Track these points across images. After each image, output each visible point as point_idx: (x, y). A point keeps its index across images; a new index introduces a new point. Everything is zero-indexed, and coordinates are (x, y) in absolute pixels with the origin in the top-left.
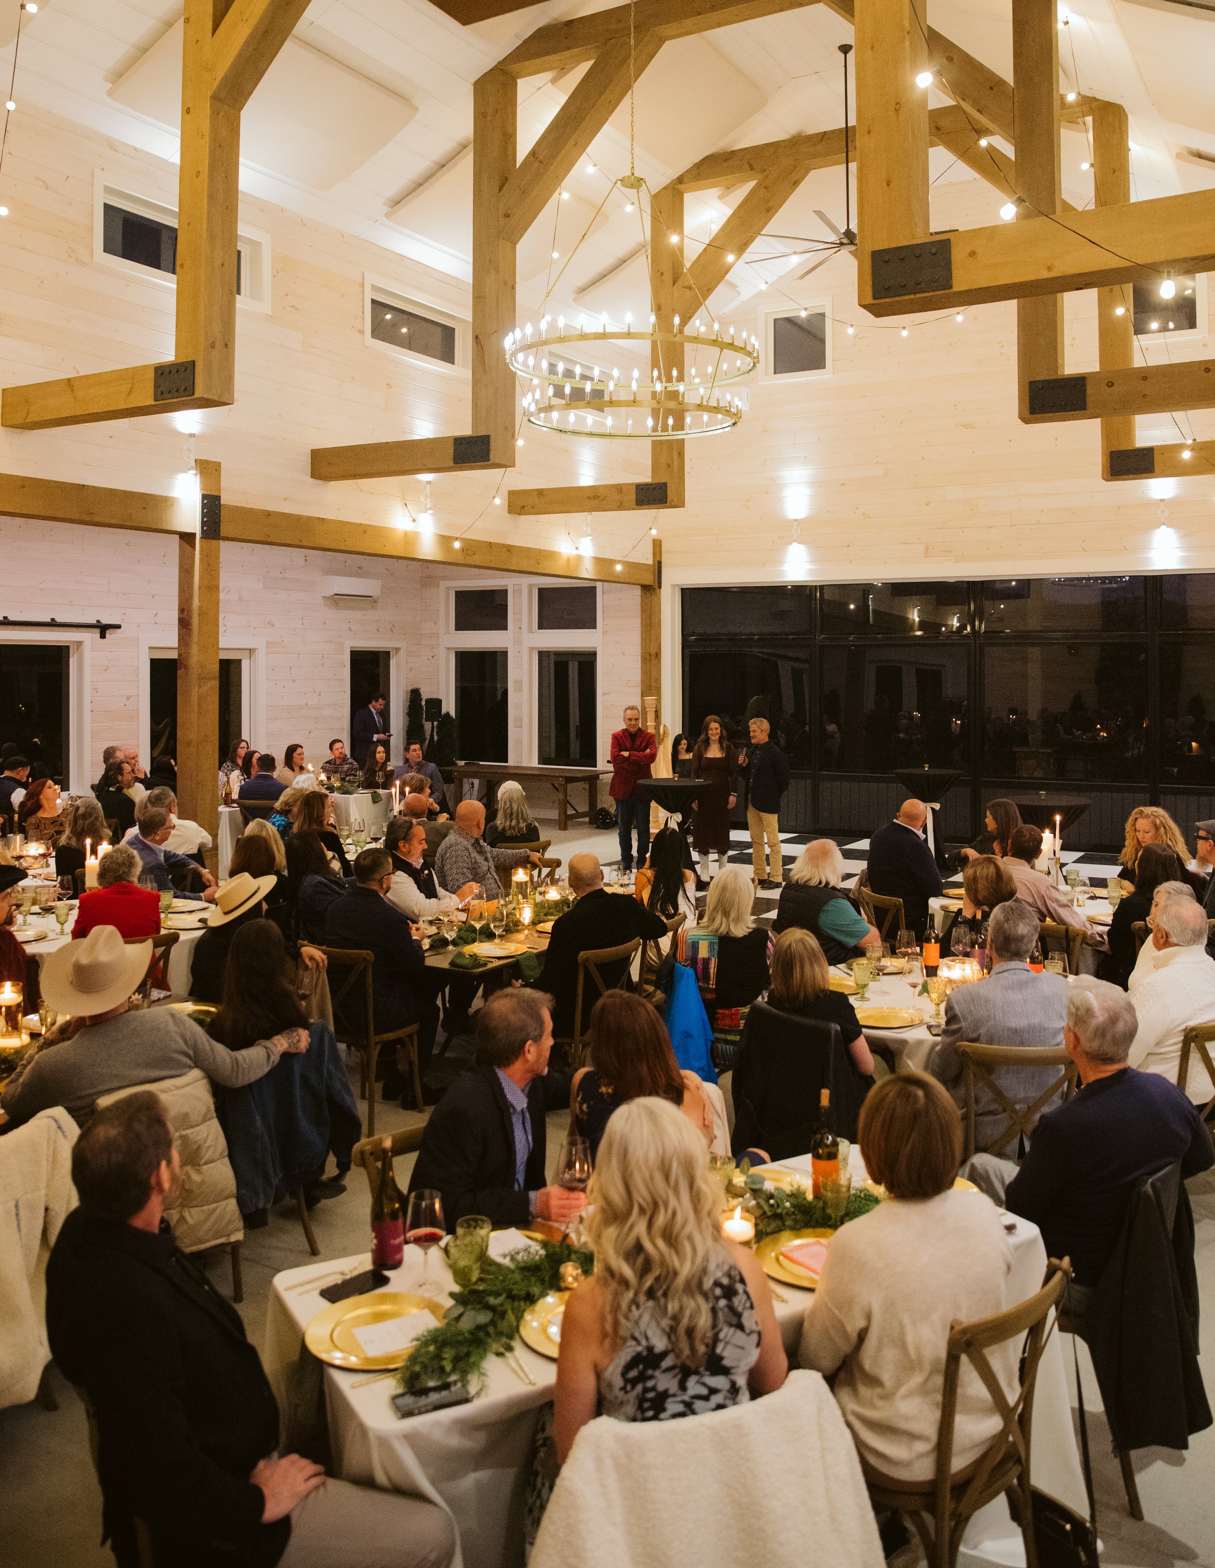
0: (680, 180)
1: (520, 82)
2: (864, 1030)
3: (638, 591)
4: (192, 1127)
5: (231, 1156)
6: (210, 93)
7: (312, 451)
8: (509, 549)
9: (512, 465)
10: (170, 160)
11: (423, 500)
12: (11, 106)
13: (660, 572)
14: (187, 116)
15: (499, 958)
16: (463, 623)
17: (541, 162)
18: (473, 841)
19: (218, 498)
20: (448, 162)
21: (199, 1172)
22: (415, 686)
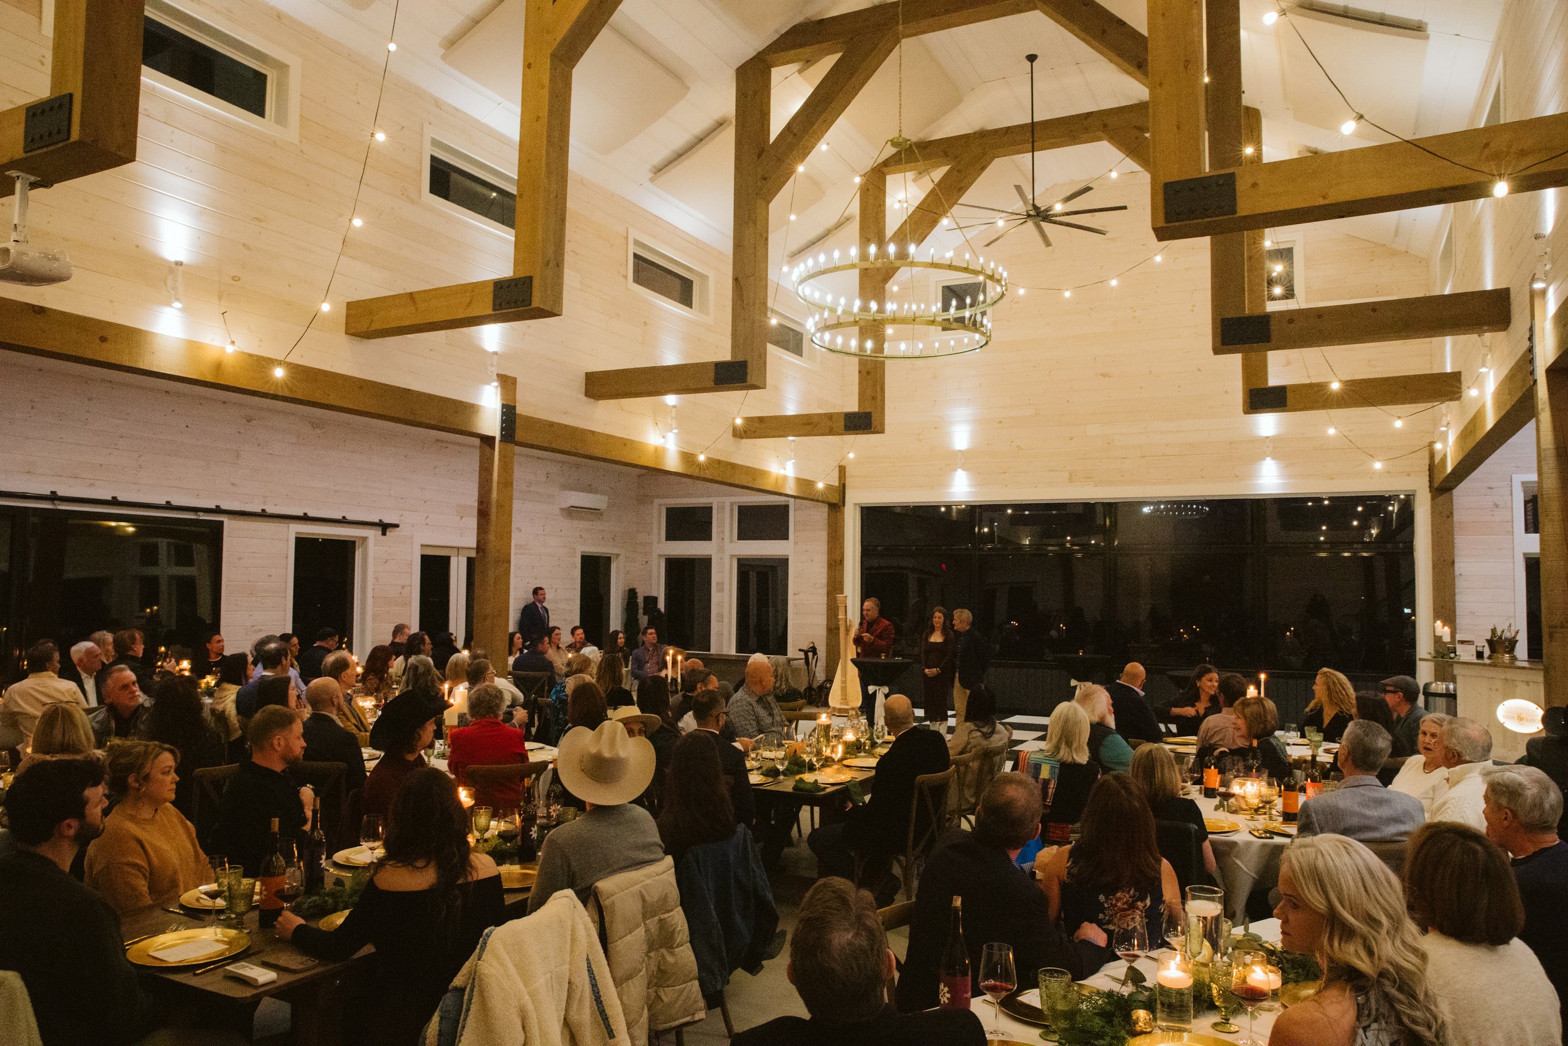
0: (886, 163)
1: (773, 70)
2: (1210, 836)
3: (825, 509)
4: (668, 911)
5: (691, 942)
6: (550, 51)
7: (587, 374)
8: (733, 466)
9: (764, 387)
10: (483, 121)
11: (669, 421)
12: (392, 47)
13: (844, 493)
14: (529, 71)
15: (833, 785)
16: (673, 534)
17: (795, 135)
18: (756, 698)
19: (514, 407)
20: (705, 137)
21: (673, 954)
22: (631, 587)
